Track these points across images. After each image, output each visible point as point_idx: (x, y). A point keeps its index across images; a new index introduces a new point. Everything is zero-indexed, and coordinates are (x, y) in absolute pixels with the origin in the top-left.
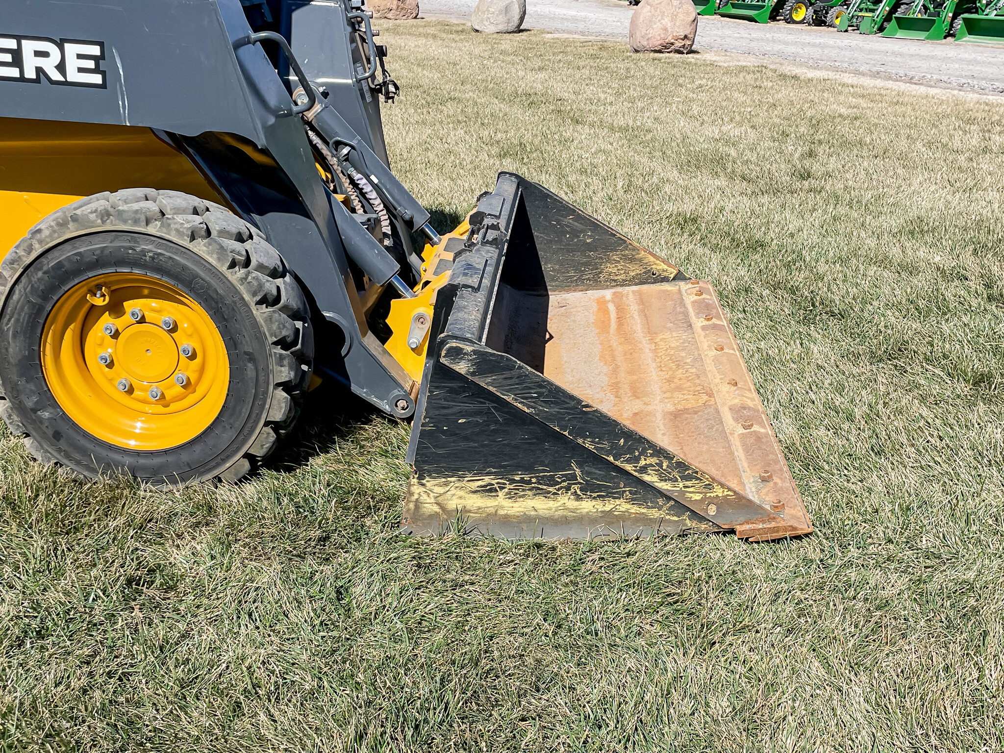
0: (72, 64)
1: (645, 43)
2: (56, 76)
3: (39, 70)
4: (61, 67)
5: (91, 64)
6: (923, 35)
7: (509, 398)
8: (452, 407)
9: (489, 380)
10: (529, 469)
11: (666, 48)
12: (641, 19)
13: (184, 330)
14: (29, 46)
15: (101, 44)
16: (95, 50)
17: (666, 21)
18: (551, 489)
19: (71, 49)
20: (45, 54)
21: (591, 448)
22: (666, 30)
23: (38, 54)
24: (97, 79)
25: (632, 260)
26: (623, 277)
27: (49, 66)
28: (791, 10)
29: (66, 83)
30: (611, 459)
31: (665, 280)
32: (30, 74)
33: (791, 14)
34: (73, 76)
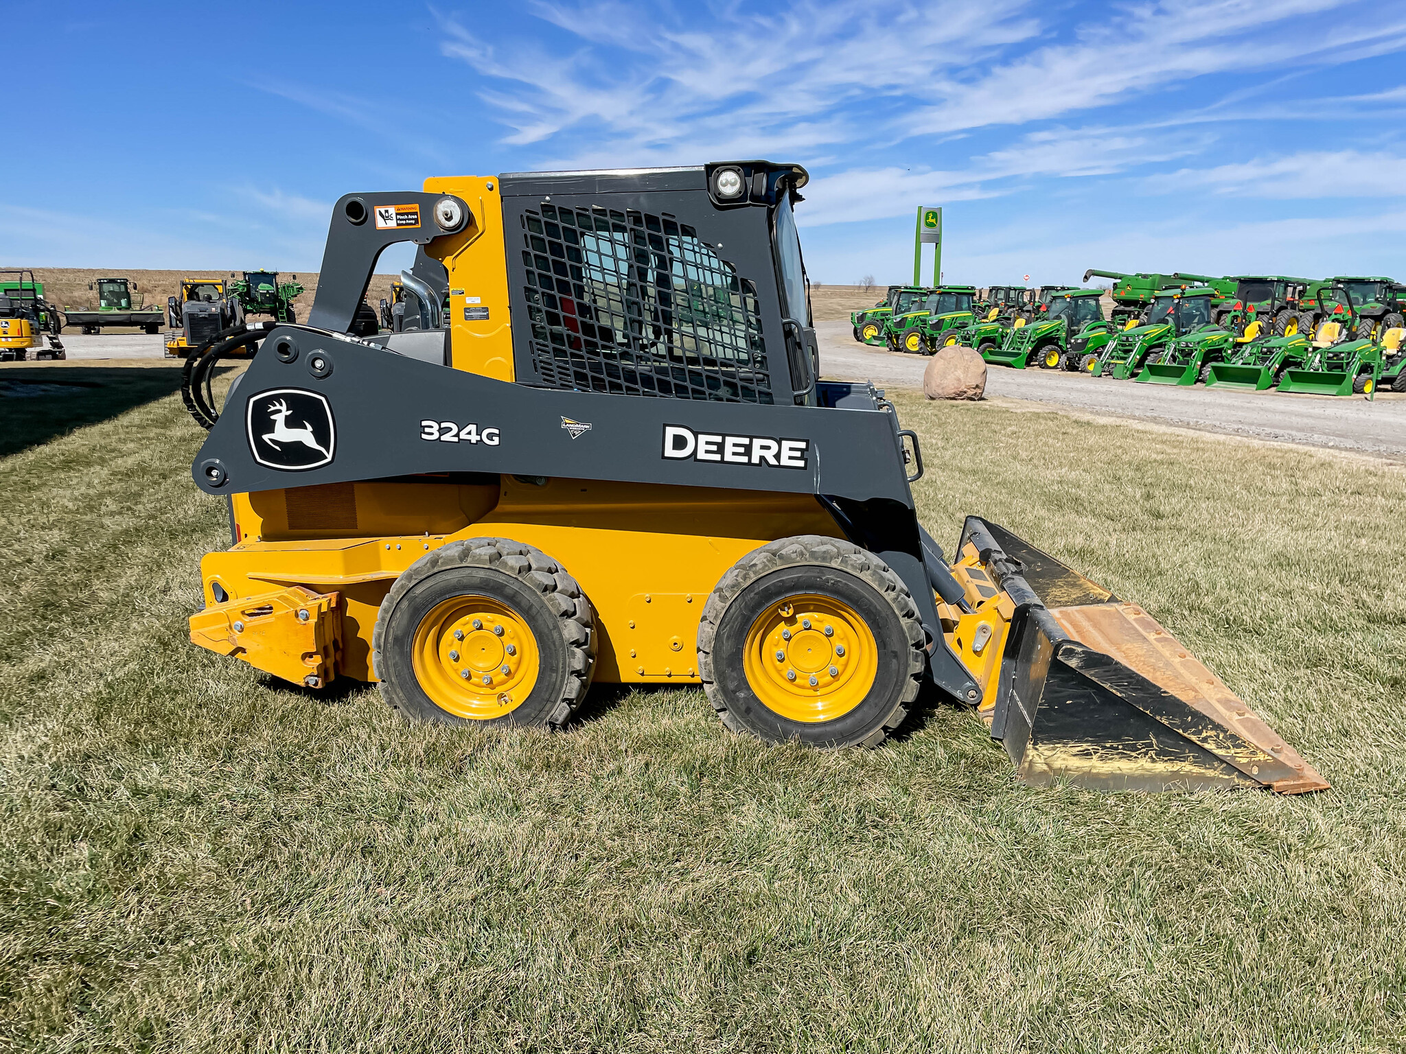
0: (785, 453)
1: (940, 391)
2: (773, 461)
3: (762, 458)
4: (777, 456)
5: (798, 454)
6: (1175, 381)
7: (1107, 686)
8: (1061, 692)
9: (1092, 672)
10: (1117, 738)
11: (959, 395)
12: (936, 371)
13: (838, 636)
14: (757, 443)
15: (807, 442)
16: (803, 445)
17: (959, 373)
18: (1133, 754)
19: (786, 444)
20: (768, 448)
21: (1166, 723)
22: (959, 380)
23: (763, 447)
24: (801, 463)
25: (1074, 585)
26: (1066, 599)
27: (770, 456)
28: (1045, 357)
29: (780, 466)
30: (1181, 731)
31: (1101, 601)
32: (755, 460)
33: (1045, 360)
34: (785, 461)
